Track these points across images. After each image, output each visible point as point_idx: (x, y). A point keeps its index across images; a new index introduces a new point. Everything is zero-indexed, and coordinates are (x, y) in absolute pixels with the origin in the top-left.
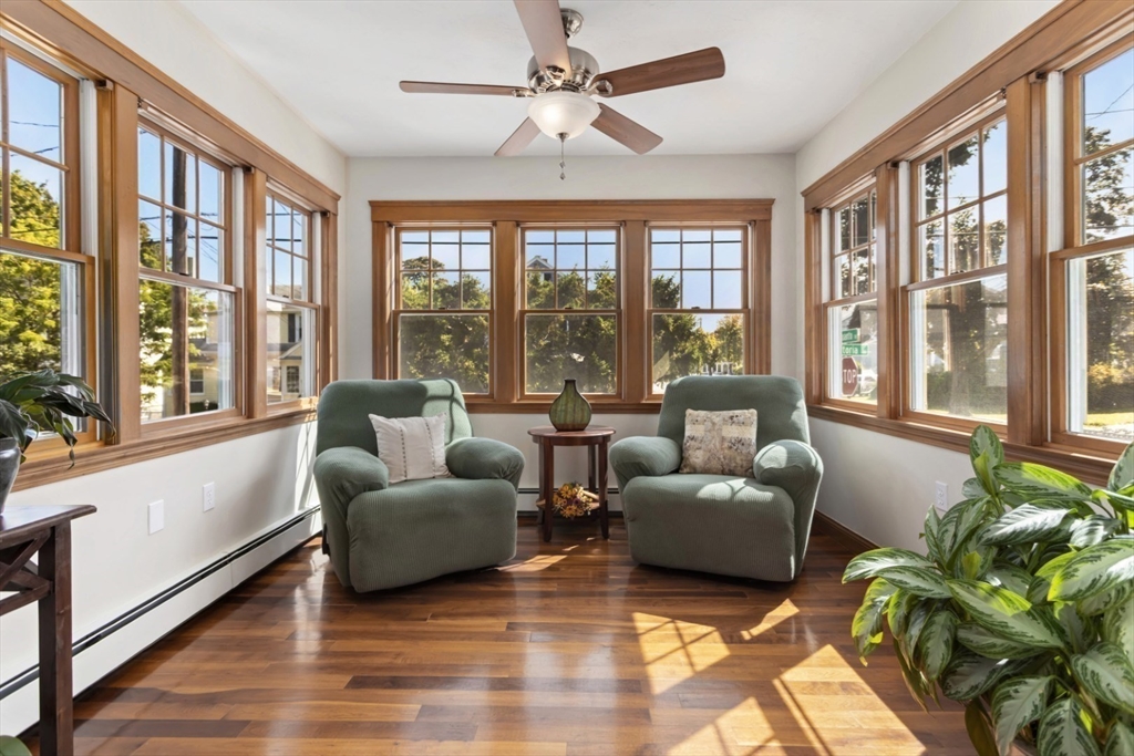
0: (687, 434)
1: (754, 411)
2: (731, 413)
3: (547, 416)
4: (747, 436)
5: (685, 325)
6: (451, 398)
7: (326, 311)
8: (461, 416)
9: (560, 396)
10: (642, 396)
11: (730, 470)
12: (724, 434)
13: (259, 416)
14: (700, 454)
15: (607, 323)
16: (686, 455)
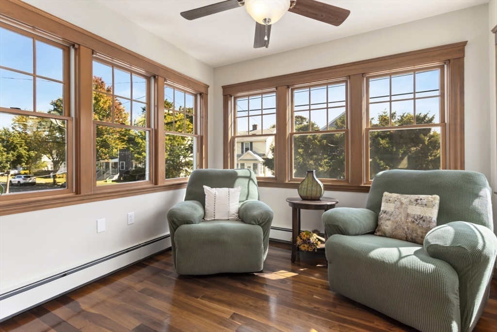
0: (382, 208)
1: (437, 197)
2: (417, 196)
3: (297, 190)
4: (428, 215)
5: (436, 141)
6: (250, 178)
7: (202, 137)
8: (254, 189)
9: (304, 180)
10: (361, 182)
11: (412, 239)
12: (409, 211)
13: (160, 184)
14: (388, 223)
15: (384, 141)
16: (379, 223)
